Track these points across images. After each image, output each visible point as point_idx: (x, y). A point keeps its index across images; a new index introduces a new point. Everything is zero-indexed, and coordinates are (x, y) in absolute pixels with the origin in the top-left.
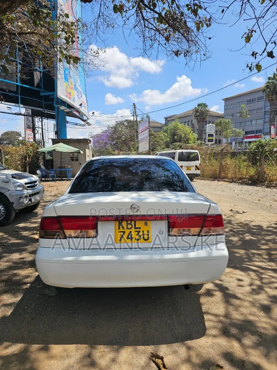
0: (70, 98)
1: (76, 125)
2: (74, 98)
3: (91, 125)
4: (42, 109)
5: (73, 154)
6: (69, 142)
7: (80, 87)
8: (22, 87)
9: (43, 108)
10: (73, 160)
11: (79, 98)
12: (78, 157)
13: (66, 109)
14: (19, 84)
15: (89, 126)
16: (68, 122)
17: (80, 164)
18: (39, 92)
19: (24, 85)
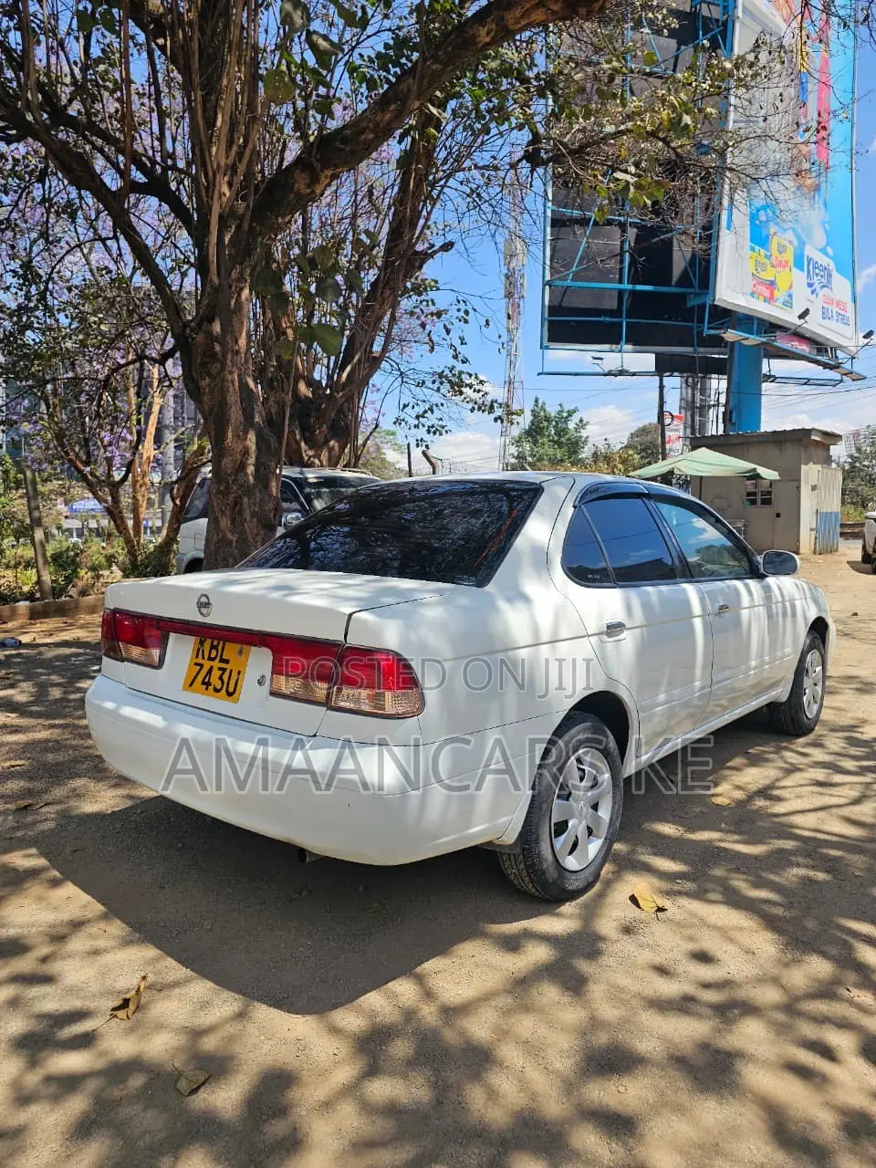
0: (770, 299)
1: (805, 384)
2: (790, 296)
3: (865, 378)
4: (690, 349)
5: (754, 482)
6: (742, 444)
7: (826, 254)
8: (633, 293)
9: (693, 346)
10: (753, 502)
11: (813, 292)
12: (770, 493)
13: (747, 339)
14: (626, 286)
15: (855, 382)
16: (776, 378)
17: (778, 515)
18: (683, 297)
19: (639, 287)
